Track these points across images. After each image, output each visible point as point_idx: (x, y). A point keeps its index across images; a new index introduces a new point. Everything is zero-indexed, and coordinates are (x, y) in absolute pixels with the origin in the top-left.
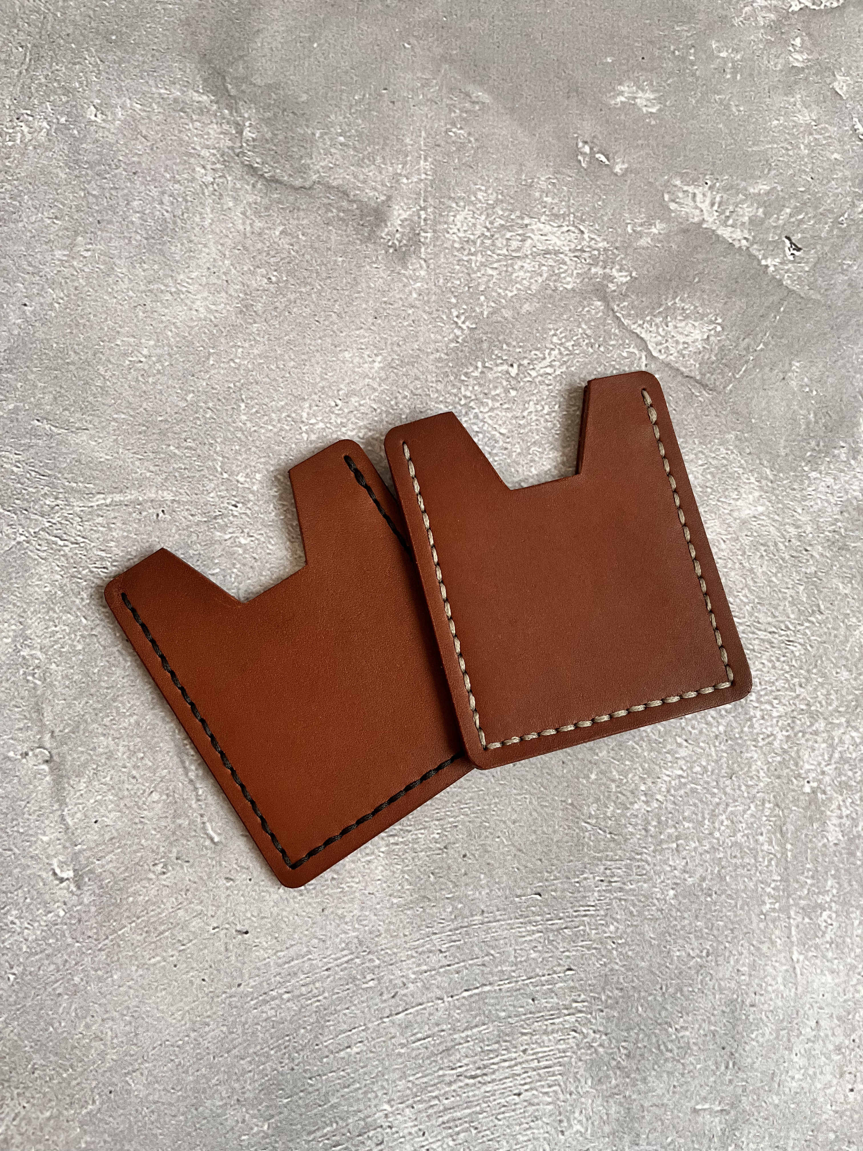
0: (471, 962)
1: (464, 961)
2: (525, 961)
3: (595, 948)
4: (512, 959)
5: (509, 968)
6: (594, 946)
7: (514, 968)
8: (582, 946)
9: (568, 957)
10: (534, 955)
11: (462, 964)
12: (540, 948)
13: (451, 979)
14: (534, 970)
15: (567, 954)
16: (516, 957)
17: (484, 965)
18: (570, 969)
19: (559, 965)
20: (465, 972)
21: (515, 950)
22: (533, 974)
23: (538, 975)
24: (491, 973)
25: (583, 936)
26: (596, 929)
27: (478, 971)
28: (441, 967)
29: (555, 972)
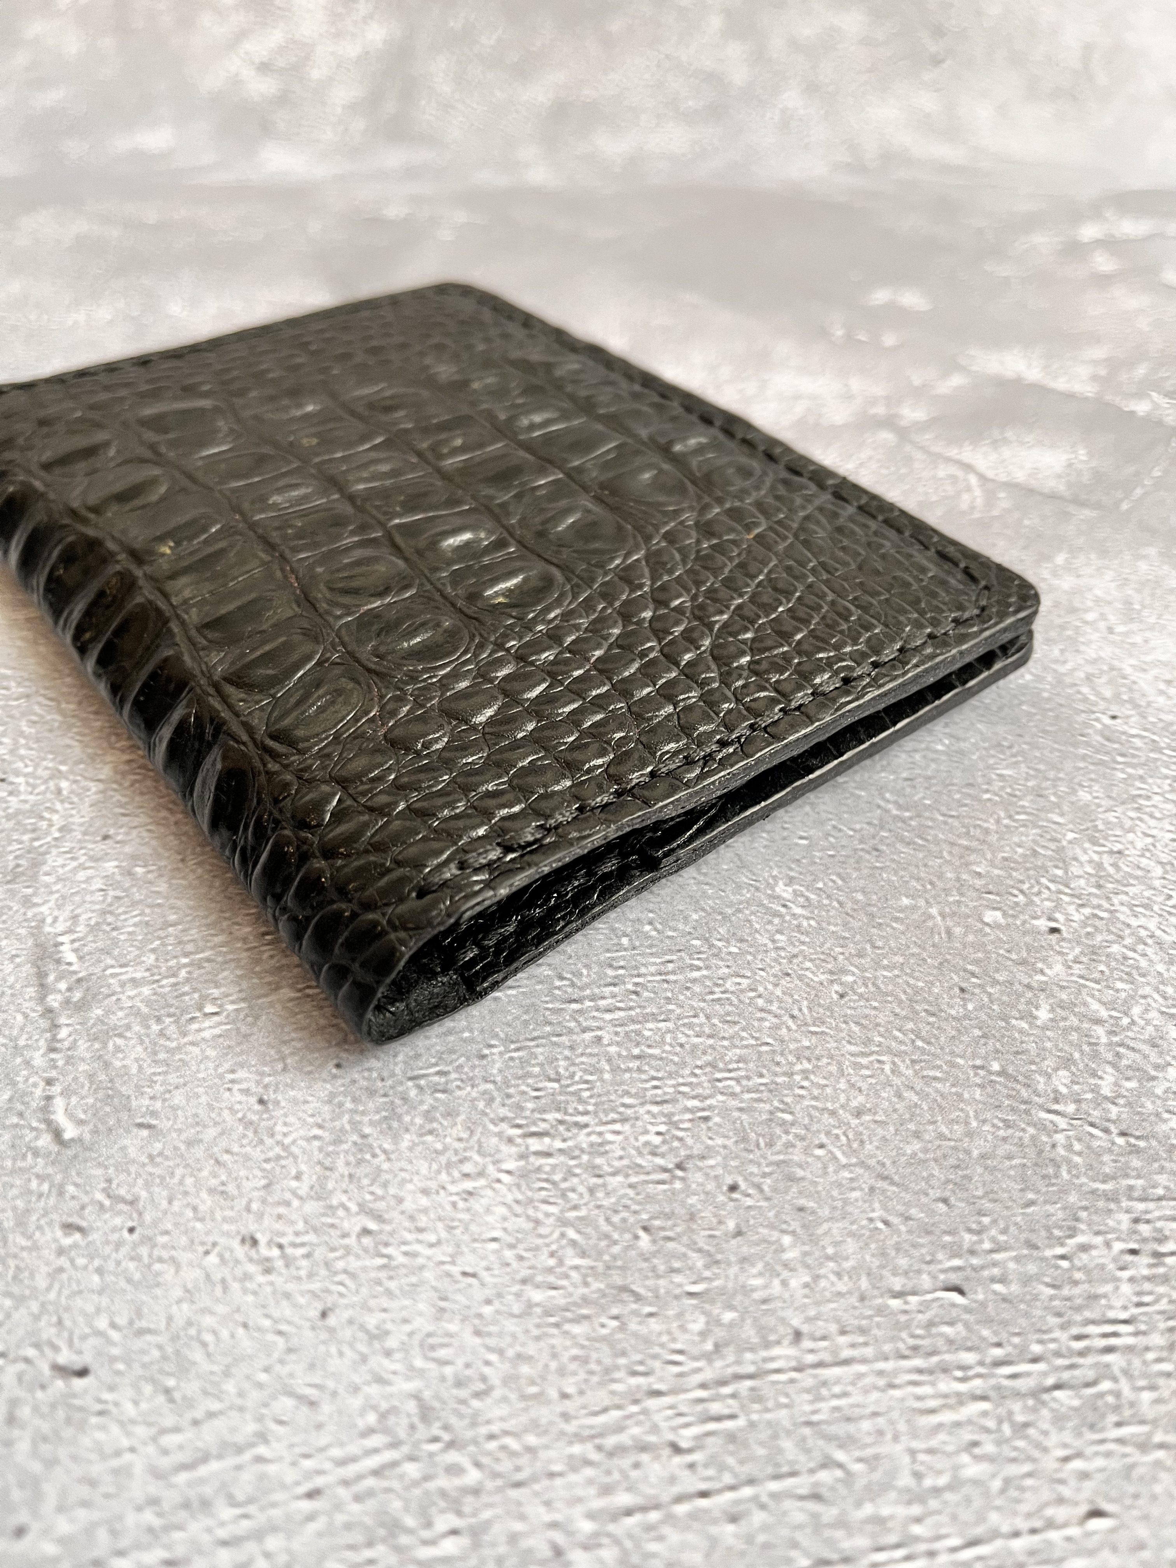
0: (774, 1486)
1: (751, 1482)
2: (950, 1487)
4: (905, 1480)
5: (902, 1511)
7: (916, 1510)
8: (1120, 1441)
9: (1084, 1476)
10: (972, 1470)
11: (747, 1492)
12: (989, 1448)
13: (714, 1542)
14: (981, 1518)
15: (1077, 1464)
16: (918, 1476)
17: (816, 1497)
18: (1097, 1513)
19: (1061, 1501)
20: (758, 1517)
21: (913, 1453)
22: (979, 1531)
24: (841, 1523)
25: (1117, 1408)
27: (799, 1517)
28: (679, 1499)
29: (1051, 1524)
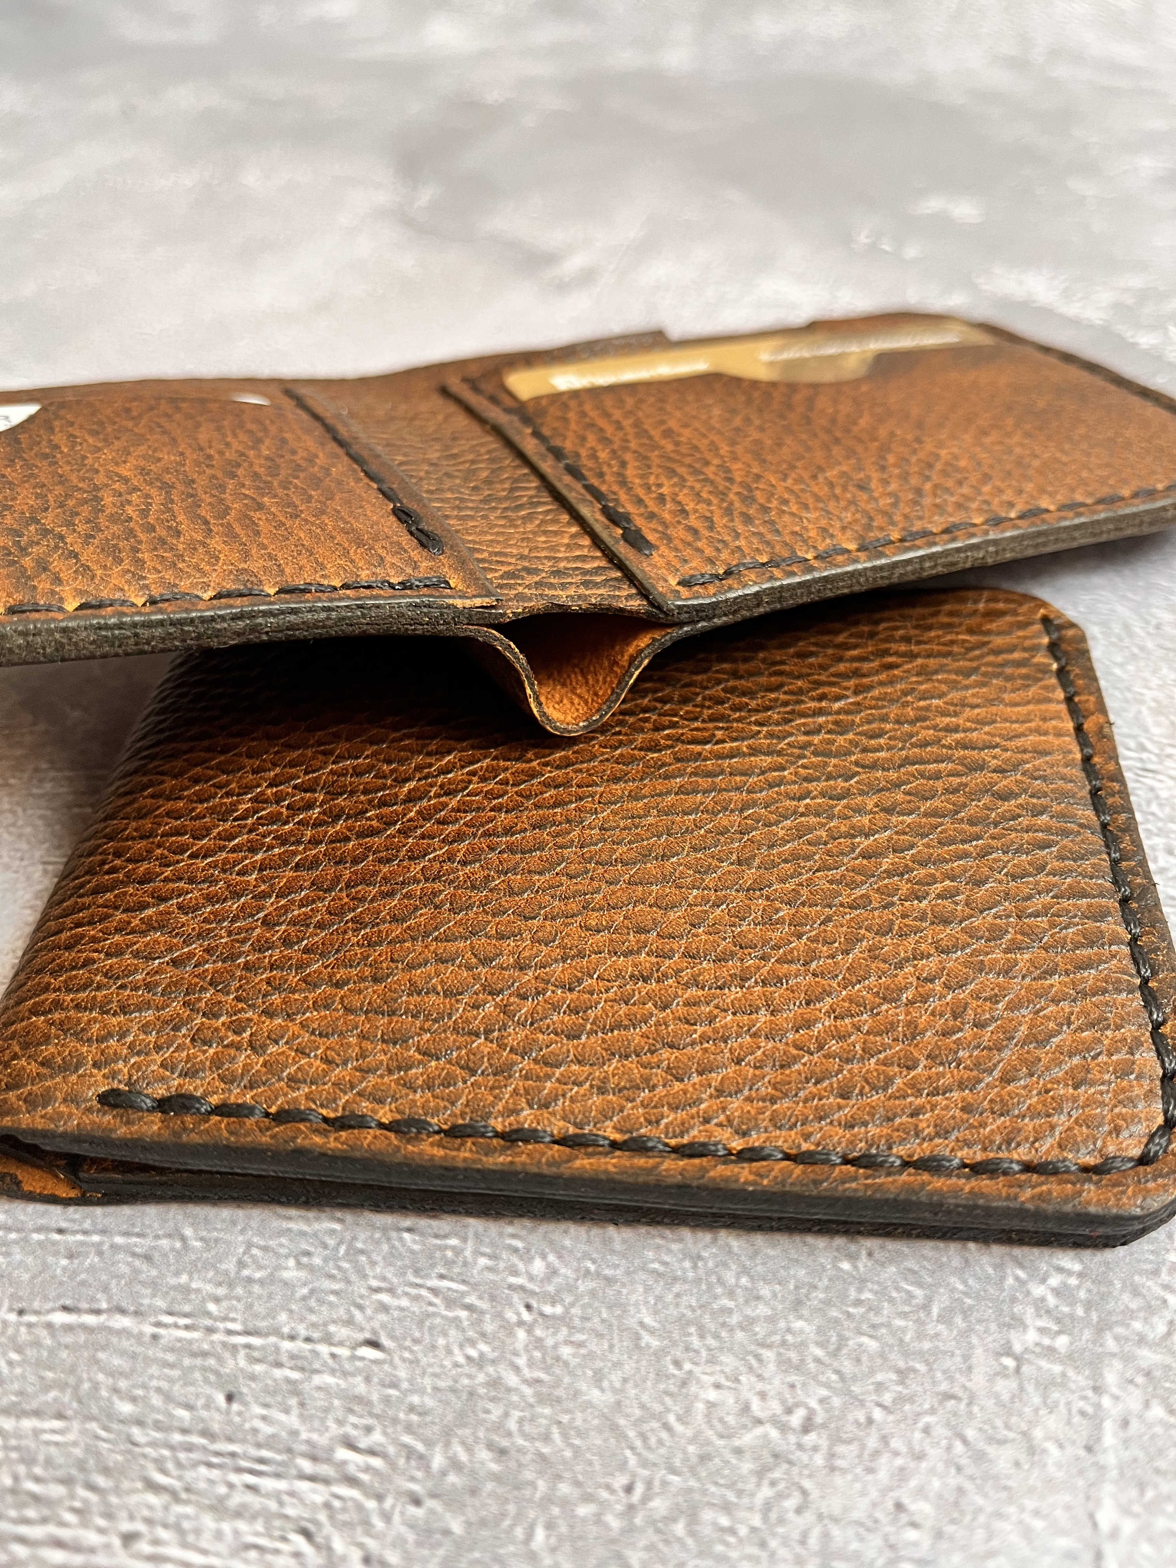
3: (469, 1308)
6: (472, 1299)
23: (276, 1332)
26: (493, 1257)
